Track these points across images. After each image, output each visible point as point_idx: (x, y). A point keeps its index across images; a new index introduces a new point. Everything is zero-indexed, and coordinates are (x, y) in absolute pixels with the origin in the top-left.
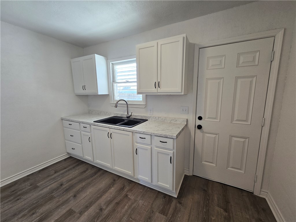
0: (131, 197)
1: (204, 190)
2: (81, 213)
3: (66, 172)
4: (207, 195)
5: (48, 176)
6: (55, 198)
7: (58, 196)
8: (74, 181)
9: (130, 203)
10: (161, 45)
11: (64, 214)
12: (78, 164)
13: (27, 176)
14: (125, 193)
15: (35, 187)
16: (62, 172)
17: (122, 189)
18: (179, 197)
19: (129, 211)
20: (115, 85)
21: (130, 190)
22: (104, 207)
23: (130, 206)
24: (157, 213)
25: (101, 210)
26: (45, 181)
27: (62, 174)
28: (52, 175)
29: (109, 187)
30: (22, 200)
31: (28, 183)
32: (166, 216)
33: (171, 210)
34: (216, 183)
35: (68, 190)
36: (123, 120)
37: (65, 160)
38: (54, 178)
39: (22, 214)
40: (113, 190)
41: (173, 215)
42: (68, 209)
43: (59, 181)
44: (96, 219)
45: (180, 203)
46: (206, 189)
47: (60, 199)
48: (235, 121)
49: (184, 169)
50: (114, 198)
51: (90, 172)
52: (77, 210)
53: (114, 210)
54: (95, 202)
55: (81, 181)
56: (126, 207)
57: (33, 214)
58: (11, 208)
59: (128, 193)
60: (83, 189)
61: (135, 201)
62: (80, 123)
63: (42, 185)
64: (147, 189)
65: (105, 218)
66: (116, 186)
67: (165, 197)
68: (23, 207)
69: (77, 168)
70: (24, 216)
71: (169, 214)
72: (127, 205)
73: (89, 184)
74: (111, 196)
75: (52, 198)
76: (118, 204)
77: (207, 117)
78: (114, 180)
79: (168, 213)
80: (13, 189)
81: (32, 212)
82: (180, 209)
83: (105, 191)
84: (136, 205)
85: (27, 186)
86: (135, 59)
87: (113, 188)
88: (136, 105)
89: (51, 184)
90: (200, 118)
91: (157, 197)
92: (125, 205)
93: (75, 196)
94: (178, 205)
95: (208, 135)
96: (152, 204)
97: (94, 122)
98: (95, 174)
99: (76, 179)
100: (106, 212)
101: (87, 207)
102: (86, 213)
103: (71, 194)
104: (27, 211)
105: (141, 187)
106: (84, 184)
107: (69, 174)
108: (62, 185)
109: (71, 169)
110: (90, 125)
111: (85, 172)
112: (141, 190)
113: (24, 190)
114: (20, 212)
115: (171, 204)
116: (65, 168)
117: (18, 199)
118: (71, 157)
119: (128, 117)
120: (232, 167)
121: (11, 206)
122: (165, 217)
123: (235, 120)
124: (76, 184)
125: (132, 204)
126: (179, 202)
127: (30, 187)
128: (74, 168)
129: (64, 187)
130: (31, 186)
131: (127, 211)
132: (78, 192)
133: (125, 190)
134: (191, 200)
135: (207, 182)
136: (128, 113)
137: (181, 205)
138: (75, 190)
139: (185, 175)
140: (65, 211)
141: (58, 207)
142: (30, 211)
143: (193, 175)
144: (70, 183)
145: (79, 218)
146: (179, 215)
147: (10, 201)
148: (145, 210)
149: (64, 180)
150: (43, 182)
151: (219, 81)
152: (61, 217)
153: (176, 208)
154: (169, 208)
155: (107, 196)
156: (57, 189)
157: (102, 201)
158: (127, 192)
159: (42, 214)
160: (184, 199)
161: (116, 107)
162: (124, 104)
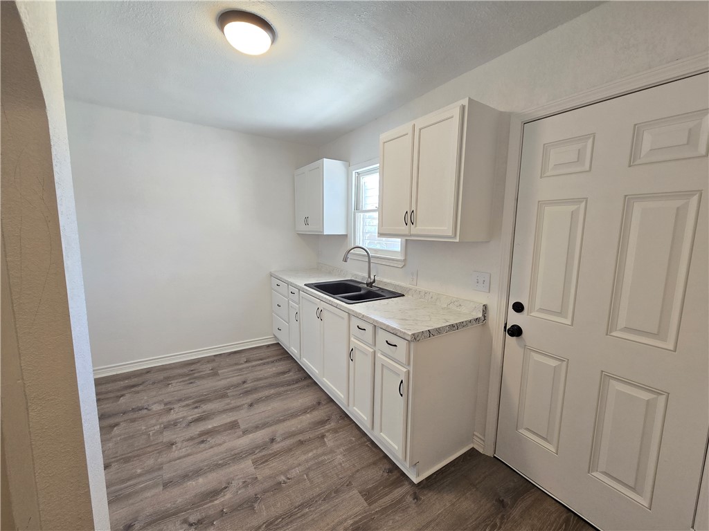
0: (330, 441)
1: (501, 502)
2: (245, 432)
3: (259, 365)
4: (500, 516)
5: (236, 364)
6: (228, 397)
7: (233, 396)
8: (261, 383)
9: (320, 451)
10: (420, 130)
11: (226, 424)
12: (281, 358)
13: (215, 356)
14: (323, 431)
15: (214, 373)
16: (254, 363)
17: (322, 423)
18: (422, 486)
19: (311, 463)
20: (360, 216)
21: (335, 431)
22: (278, 439)
23: (319, 456)
24: (355, 491)
25: (272, 440)
26: (230, 369)
27: (253, 366)
28: (241, 364)
29: (305, 411)
30: (195, 385)
31: (210, 366)
32: (370, 504)
33: (387, 500)
34: (554, 501)
35: (247, 393)
36: (359, 289)
37: (268, 346)
38: (241, 370)
39: (187, 402)
40: (308, 418)
41: (384, 510)
42: (233, 419)
43: (244, 376)
44: (258, 451)
45: (416, 497)
46: (508, 501)
47: (232, 402)
48: (622, 330)
49: (474, 435)
50: (301, 432)
51: (291, 376)
52: (243, 427)
53: (289, 450)
54: (271, 425)
55: (271, 386)
56: (310, 454)
57: (196, 407)
58: (181, 390)
59: (327, 434)
60: (268, 398)
61: (332, 451)
62: (288, 284)
63: (223, 373)
64: (365, 442)
65: (270, 454)
66: (315, 413)
67: (390, 471)
68: (191, 395)
69: (277, 364)
70: (188, 405)
71: (376, 504)
72: (315, 452)
73: (279, 394)
74: (299, 426)
75: (224, 396)
76: (301, 443)
77: (537, 307)
78: (319, 403)
79: (375, 501)
80: (192, 367)
81: (196, 405)
82: (407, 508)
83: (294, 415)
84: (329, 459)
85: (207, 369)
86: (378, 165)
87: (308, 415)
88: (387, 261)
89: (233, 377)
90: (518, 307)
91: (375, 463)
92: (312, 450)
93: (251, 405)
94: (409, 499)
95: (537, 357)
96: (358, 471)
97: (305, 285)
98: (297, 383)
99: (266, 381)
100: (276, 447)
101: (257, 428)
102: (251, 436)
103: (249, 399)
104: (192, 401)
105: (358, 432)
106: (272, 391)
107: (260, 370)
108: (244, 382)
109: (268, 363)
110: (299, 290)
111: (284, 373)
112: (353, 439)
113: (202, 373)
114: (187, 399)
115: (395, 489)
116: (261, 360)
117: (191, 383)
118: (278, 343)
119: (370, 284)
120: (605, 473)
121: (182, 388)
122: (366, 504)
123: (619, 327)
124: (262, 387)
125: (324, 454)
126: (415, 493)
127: (209, 372)
128: (273, 362)
129: (246, 386)
130: (212, 371)
131: (307, 461)
132: (258, 401)
133: (326, 427)
134: (448, 504)
135: (525, 488)
136: (369, 277)
137: (414, 502)
138: (255, 396)
139: (473, 449)
140: (229, 420)
141: (225, 411)
142: (194, 403)
143: (495, 457)
144: (255, 383)
145: (239, 437)
146: (397, 518)
147: (184, 381)
148: (337, 475)
149: (251, 376)
150: (226, 370)
151: (573, 207)
152: (221, 426)
153: (400, 501)
154: (386, 495)
155: (293, 425)
156: (237, 386)
157: (281, 429)
158: (328, 431)
159: (204, 412)
160: (429, 495)
161: (346, 261)
162: (364, 256)
